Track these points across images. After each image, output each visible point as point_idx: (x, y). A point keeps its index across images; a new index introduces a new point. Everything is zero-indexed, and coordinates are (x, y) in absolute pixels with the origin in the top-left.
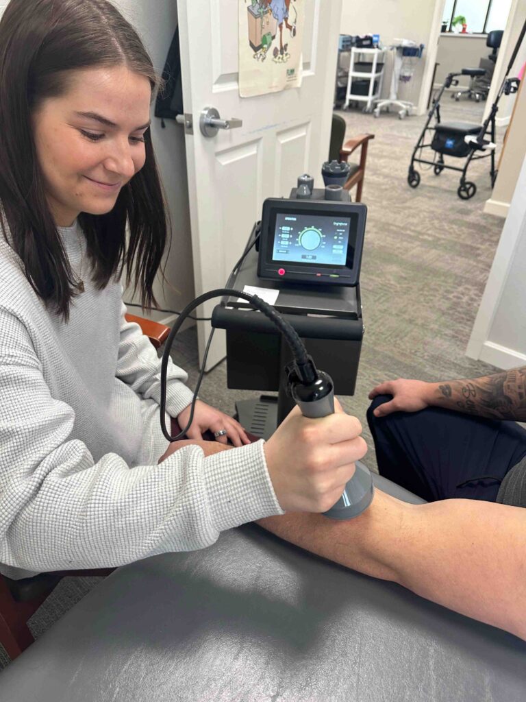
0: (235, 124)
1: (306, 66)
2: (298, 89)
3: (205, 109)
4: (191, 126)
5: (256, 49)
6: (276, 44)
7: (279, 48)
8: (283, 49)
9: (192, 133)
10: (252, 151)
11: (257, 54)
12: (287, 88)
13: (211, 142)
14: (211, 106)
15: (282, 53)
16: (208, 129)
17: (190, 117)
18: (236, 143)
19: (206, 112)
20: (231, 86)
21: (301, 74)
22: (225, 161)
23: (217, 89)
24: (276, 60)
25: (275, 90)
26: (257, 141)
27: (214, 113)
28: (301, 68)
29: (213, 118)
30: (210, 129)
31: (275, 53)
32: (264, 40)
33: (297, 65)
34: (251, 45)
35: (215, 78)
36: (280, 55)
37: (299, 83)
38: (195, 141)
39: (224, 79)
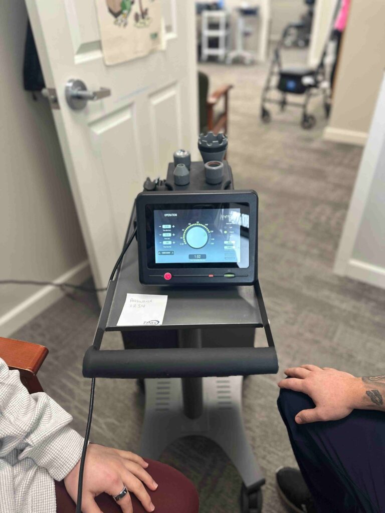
0: (104, 93)
1: (169, 29)
2: (164, 52)
3: (70, 81)
4: (56, 101)
5: (116, 15)
6: (136, 9)
7: (139, 13)
8: (144, 14)
9: (58, 107)
10: (126, 116)
11: (117, 21)
12: (152, 52)
13: (81, 115)
14: (76, 77)
15: (143, 18)
16: (75, 102)
17: (53, 91)
18: (108, 110)
19: (70, 85)
20: (95, 55)
21: (165, 37)
22: (99, 130)
23: (80, 59)
24: (138, 24)
25: (141, 55)
26: (130, 106)
27: (80, 85)
28: (163, 31)
29: (79, 90)
30: (77, 101)
31: (137, 18)
32: (123, 6)
33: (160, 29)
34: (111, 11)
35: (76, 49)
36: (141, 20)
37: (163, 45)
38: (64, 115)
39: (85, 48)
